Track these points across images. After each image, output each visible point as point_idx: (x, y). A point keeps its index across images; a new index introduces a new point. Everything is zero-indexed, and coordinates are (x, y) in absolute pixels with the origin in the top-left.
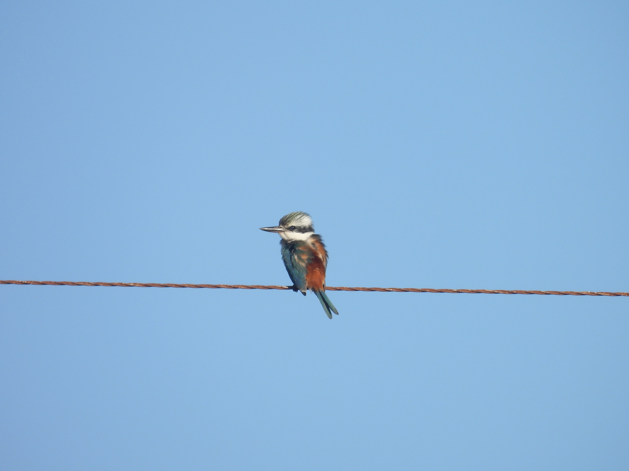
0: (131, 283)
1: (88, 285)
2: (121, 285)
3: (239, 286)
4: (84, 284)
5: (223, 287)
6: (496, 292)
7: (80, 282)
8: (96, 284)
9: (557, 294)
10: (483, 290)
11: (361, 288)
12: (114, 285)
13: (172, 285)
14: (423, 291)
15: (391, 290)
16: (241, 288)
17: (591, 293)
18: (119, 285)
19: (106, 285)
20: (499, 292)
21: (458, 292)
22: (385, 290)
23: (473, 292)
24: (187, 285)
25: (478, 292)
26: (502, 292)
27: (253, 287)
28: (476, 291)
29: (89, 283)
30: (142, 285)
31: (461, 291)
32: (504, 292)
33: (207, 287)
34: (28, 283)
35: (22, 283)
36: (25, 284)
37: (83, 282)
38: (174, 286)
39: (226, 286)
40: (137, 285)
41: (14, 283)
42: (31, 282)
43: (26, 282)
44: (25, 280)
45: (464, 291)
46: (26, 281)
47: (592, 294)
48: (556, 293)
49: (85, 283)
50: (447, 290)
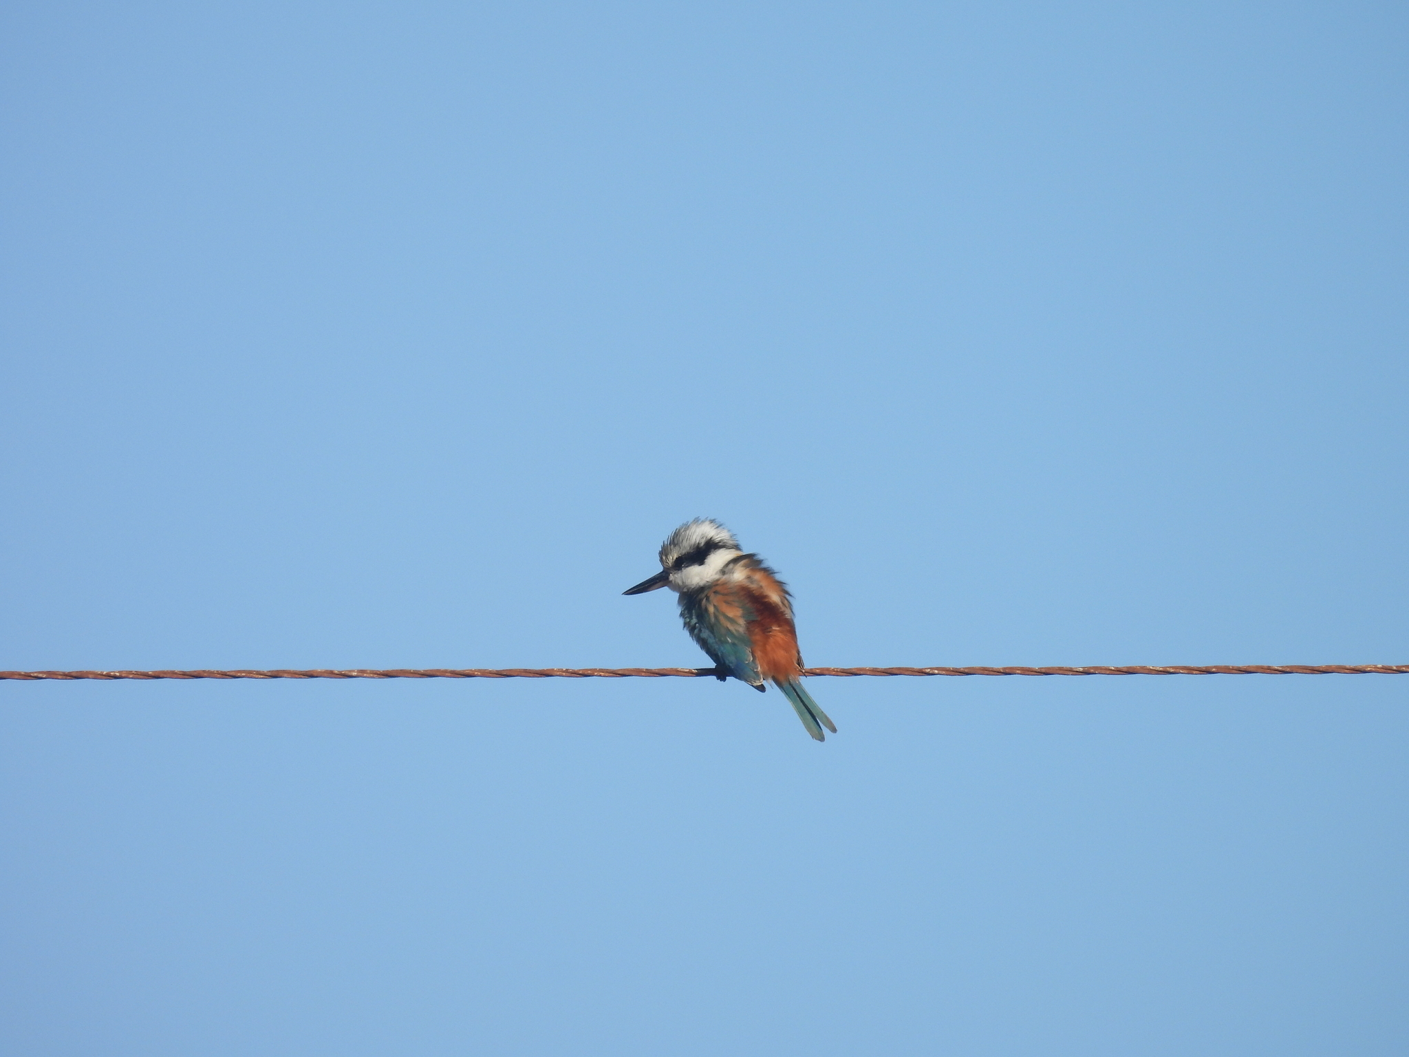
0: (354, 671)
1: (257, 676)
2: (331, 674)
3: (595, 670)
4: (250, 674)
5: (558, 673)
6: (1172, 670)
7: (239, 671)
8: (275, 675)
9: (1308, 671)
10: (1143, 668)
11: (869, 670)
12: (315, 675)
13: (446, 671)
14: (1007, 672)
15: (936, 672)
16: (600, 676)
17: (1383, 668)
18: (326, 675)
19: (297, 676)
20: (1178, 670)
21: (1086, 672)
22: (921, 672)
23: (1119, 671)
24: (479, 671)
25: (1130, 671)
26: (1186, 671)
27: (626, 673)
28: (1125, 670)
29: (259, 673)
30: (378, 674)
31: (1092, 671)
32: (1190, 670)
33: (523, 674)
34: (123, 675)
35: (109, 676)
36: (115, 677)
37: (244, 671)
38: (449, 674)
39: (567, 671)
40: (367, 673)
41: (90, 676)
42: (130, 673)
43: (118, 674)
44: (114, 669)
45: (1099, 671)
46: (119, 672)
47: (1387, 670)
48: (1305, 671)
49: (250, 672)
50: (1060, 669)
